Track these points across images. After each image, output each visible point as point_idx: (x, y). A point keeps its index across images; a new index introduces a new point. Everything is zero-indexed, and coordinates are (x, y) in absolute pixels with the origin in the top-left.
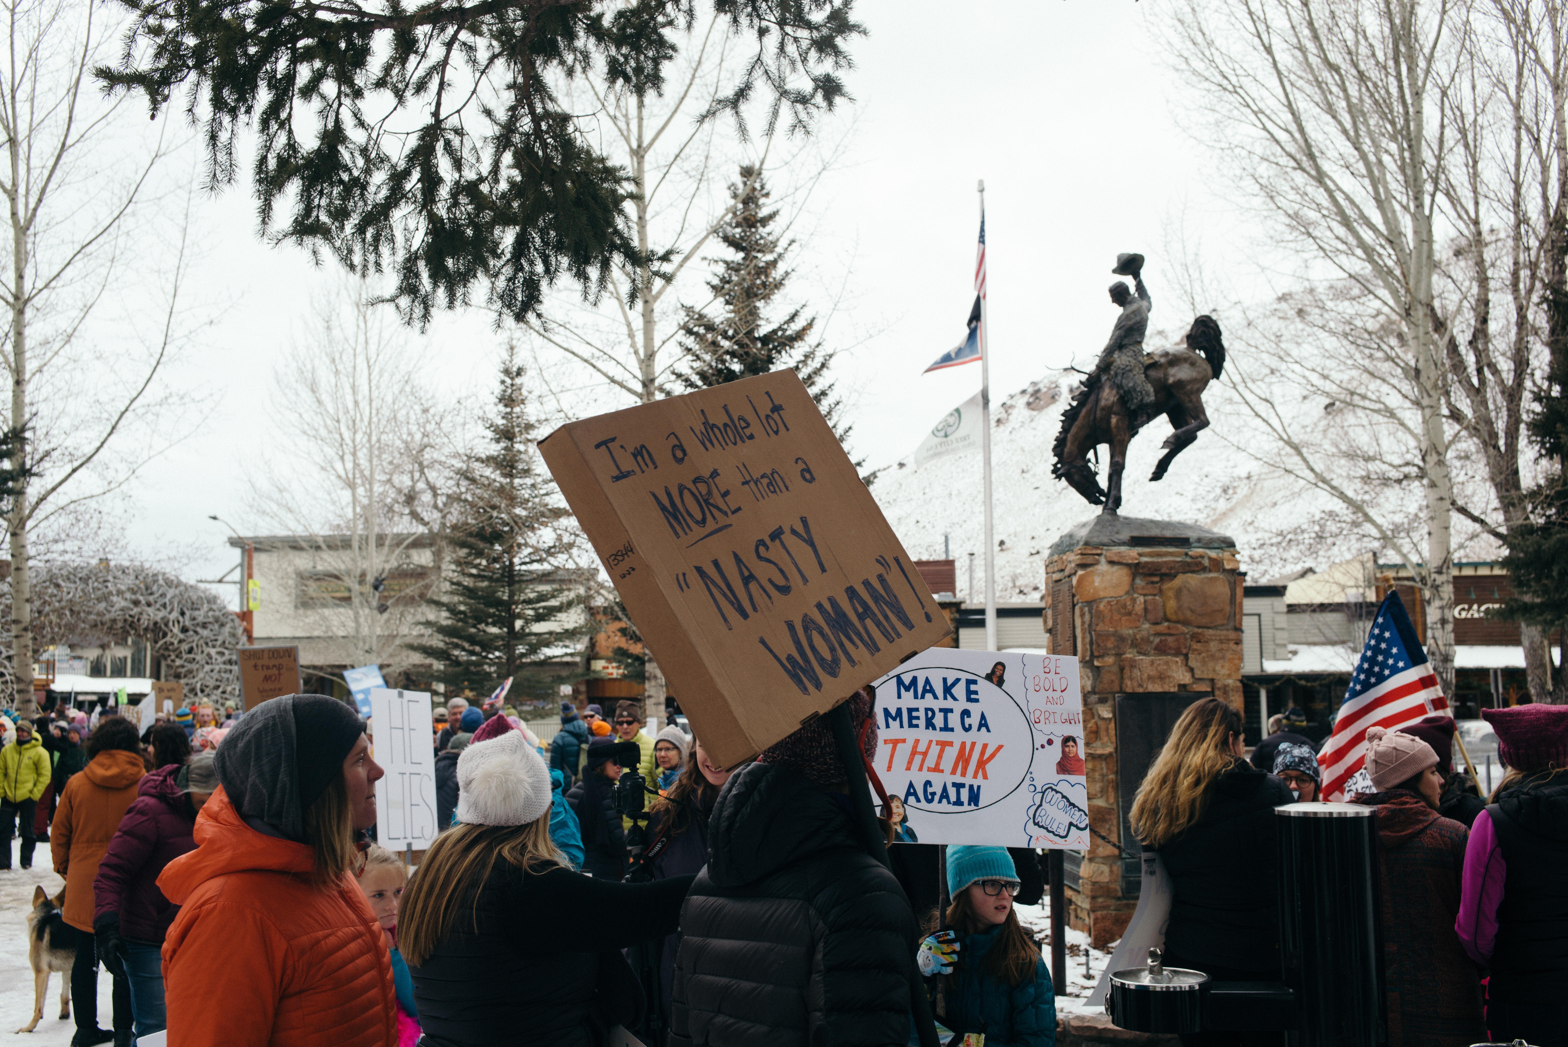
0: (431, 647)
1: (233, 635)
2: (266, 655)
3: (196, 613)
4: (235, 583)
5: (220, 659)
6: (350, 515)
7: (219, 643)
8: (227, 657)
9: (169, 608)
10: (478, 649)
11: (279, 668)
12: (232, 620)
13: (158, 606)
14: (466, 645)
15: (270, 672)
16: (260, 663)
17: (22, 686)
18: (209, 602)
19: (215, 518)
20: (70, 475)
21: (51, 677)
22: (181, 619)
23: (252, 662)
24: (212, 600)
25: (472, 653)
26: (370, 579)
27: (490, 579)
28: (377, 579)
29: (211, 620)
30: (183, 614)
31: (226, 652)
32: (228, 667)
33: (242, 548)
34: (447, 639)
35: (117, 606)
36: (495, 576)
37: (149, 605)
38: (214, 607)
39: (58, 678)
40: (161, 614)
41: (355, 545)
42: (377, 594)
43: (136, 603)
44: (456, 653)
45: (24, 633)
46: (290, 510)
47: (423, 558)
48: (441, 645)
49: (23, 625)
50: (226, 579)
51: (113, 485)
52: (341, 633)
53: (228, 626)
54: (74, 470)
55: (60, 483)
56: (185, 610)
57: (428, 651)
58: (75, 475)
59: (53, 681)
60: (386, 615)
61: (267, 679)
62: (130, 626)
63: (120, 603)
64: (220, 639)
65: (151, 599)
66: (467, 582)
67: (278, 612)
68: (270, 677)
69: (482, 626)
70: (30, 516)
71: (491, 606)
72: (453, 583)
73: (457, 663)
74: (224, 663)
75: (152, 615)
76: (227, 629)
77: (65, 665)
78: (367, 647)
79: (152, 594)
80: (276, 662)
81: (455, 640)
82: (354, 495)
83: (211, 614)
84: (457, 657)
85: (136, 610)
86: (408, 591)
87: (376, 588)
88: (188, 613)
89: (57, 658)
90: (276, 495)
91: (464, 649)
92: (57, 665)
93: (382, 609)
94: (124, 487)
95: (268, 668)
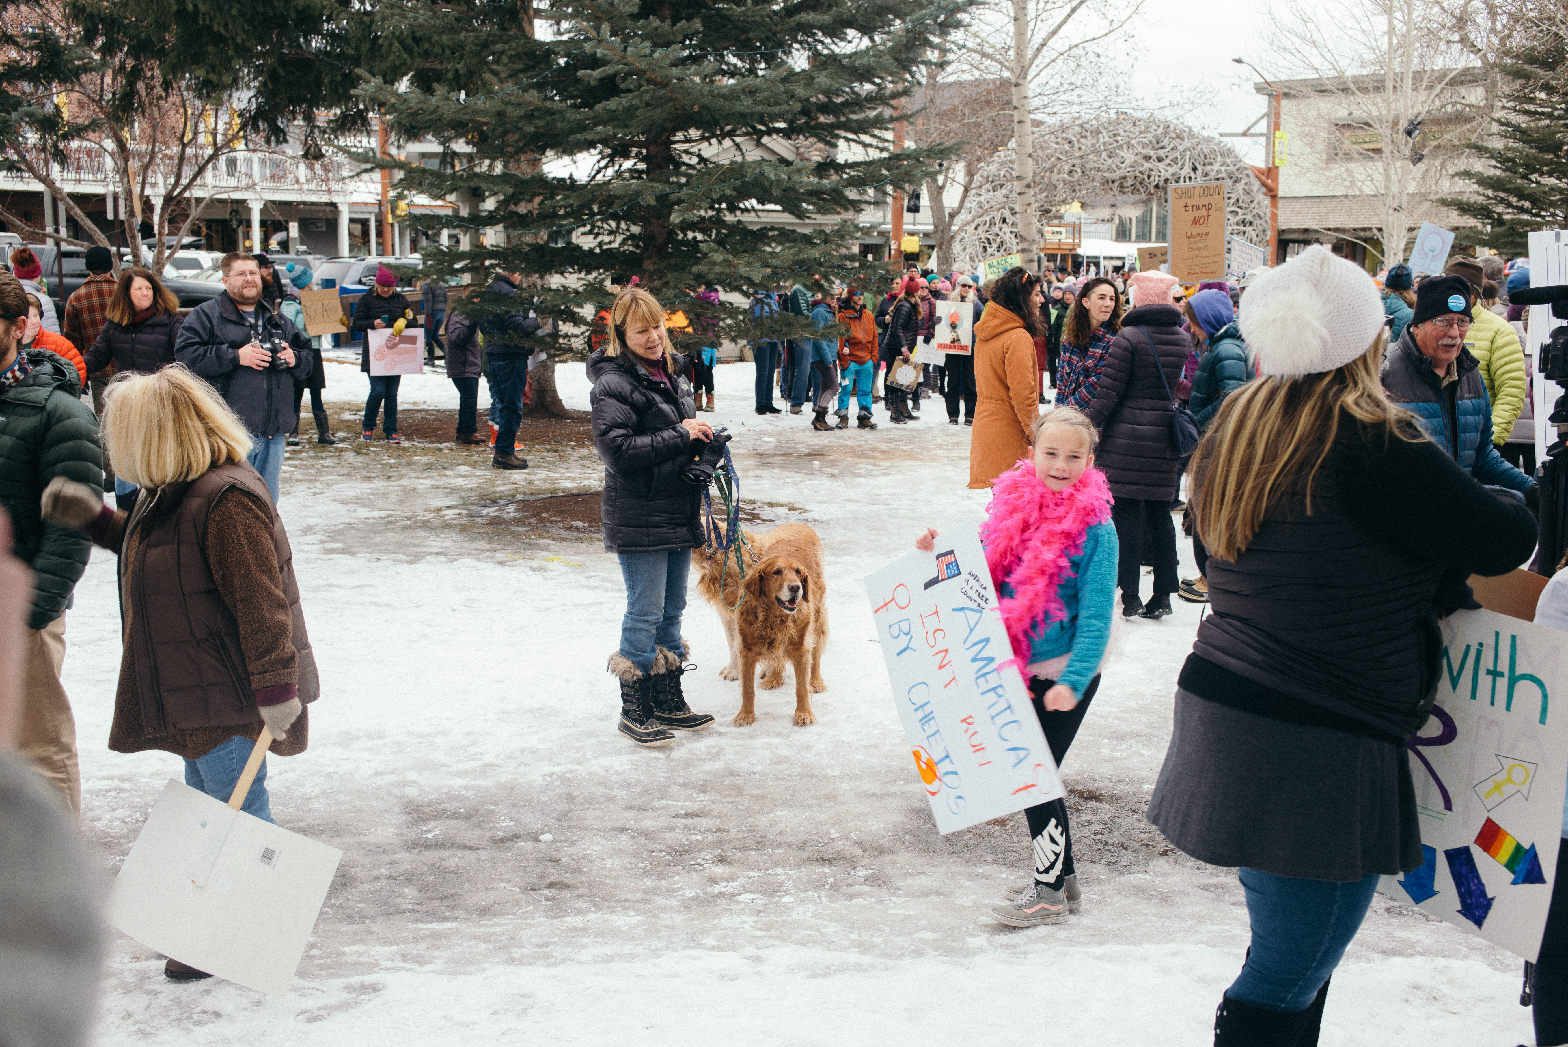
0: (1468, 204)
1: (1247, 192)
2: (1196, 193)
3: (1208, 168)
4: (1262, 135)
5: (1233, 219)
6: (1385, 47)
7: (1232, 201)
8: (1240, 217)
9: (1180, 164)
10: (1527, 204)
11: (1208, 208)
12: (1248, 175)
13: (1168, 161)
14: (1513, 200)
15: (1199, 214)
16: (1190, 202)
17: (1024, 245)
18: (1222, 155)
19: (1239, 61)
20: (1069, 16)
21: (1077, 241)
22: (1192, 175)
23: (1183, 202)
24: (1228, 153)
25: (1522, 210)
26: (1403, 124)
27: (1550, 116)
28: (1411, 123)
29: (1224, 175)
30: (1194, 169)
31: (1239, 210)
32: (1242, 228)
33: (1270, 95)
34: (1490, 193)
35: (1127, 163)
36: (1556, 113)
37: (1160, 160)
38: (1228, 161)
39: (1084, 242)
40: (1171, 170)
41: (1390, 85)
42: (1411, 141)
43: (1148, 158)
44: (1500, 209)
45: (1026, 190)
46: (1314, 44)
47: (1475, 96)
48: (1480, 199)
49: (1025, 182)
50: (1252, 131)
51: (1115, 26)
52: (1368, 190)
53: (1243, 182)
54: (1073, 10)
55: (1060, 26)
56: (1197, 164)
57: (1464, 208)
58: (1074, 16)
59: (1079, 246)
60: (1422, 166)
61: (1196, 221)
62: (1141, 183)
63: (1130, 157)
64: (1234, 196)
65: (1161, 153)
66: (1522, 121)
67: (1296, 165)
68: (1200, 219)
69: (1534, 177)
70: (1030, 65)
71: (1548, 151)
72: (1502, 124)
73: (1499, 222)
74: (1237, 224)
75: (1165, 171)
76: (1241, 186)
77: (1092, 228)
78: (1395, 205)
79: (1162, 148)
80: (1205, 201)
81: (1502, 195)
82: (1390, 23)
83: (1223, 168)
84: (1499, 214)
85: (1147, 165)
86: (1448, 136)
87: (1409, 133)
88: (1200, 168)
89: (1083, 221)
90: (1300, 28)
91: (1509, 205)
92: (1083, 229)
93: (1417, 158)
94: (1127, 26)
95: (1198, 209)
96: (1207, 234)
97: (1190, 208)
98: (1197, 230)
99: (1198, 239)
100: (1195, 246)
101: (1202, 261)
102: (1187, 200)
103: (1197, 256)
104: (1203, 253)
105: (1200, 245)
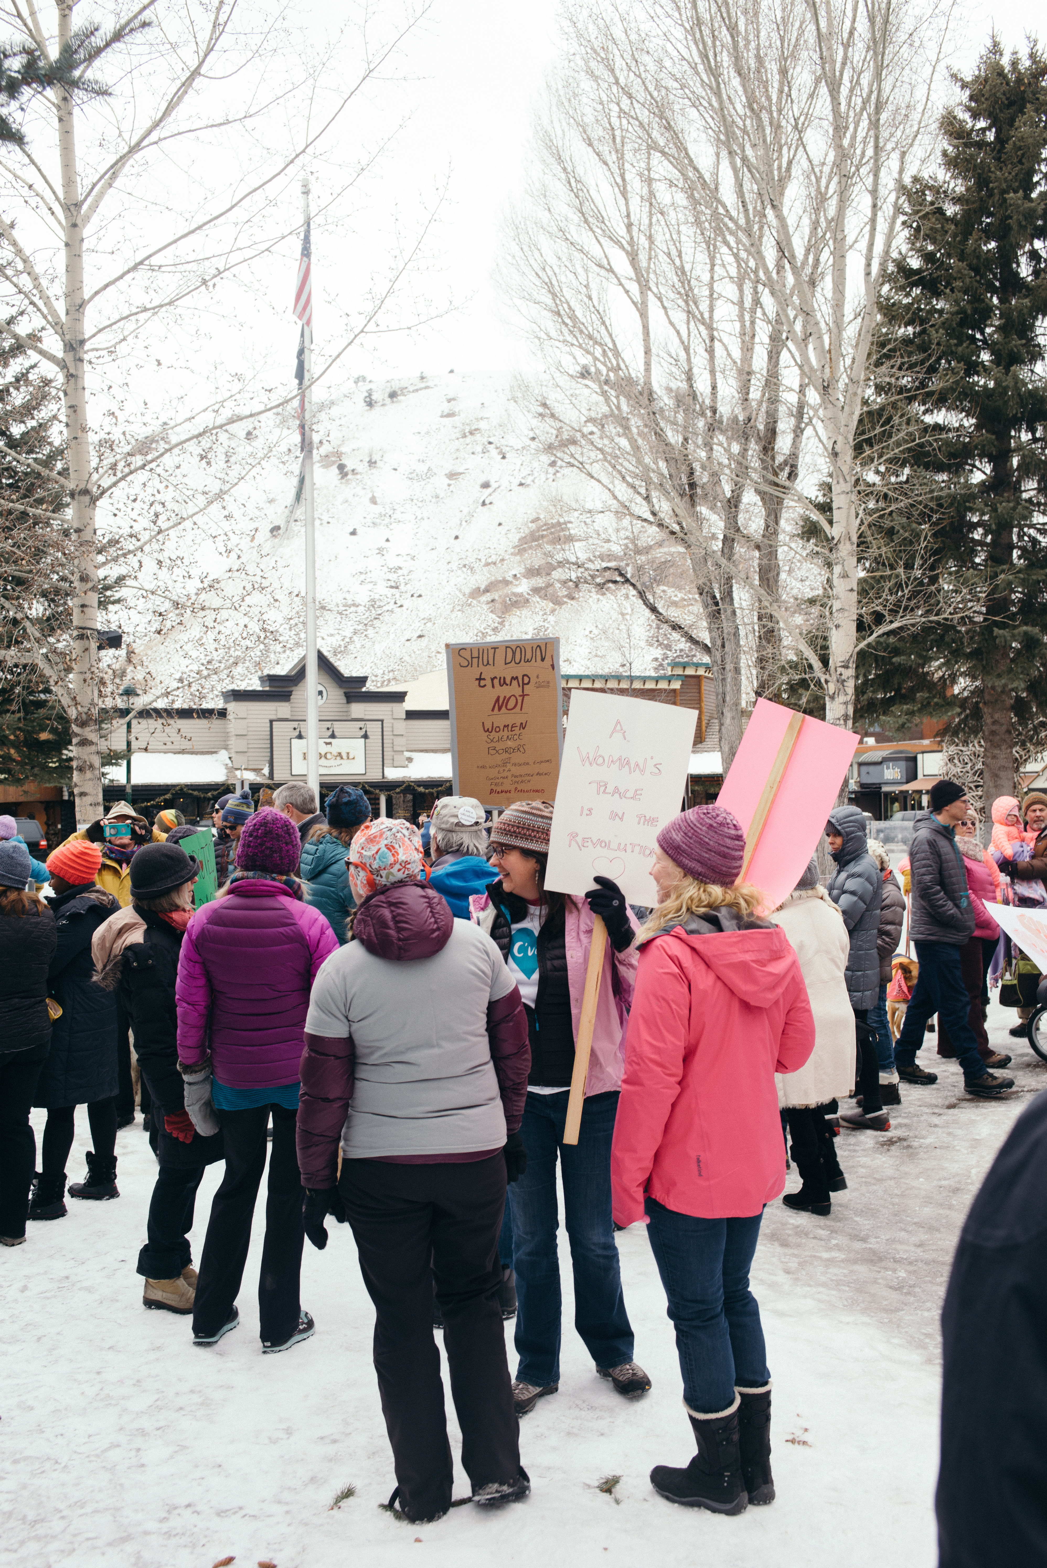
2: (500, 656)
11: (524, 681)
15: (505, 692)
16: (488, 673)
23: (475, 672)
61: (500, 704)
68: (507, 700)
80: (518, 671)
95: (503, 683)
96: (523, 726)
97: (488, 682)
98: (503, 718)
99: (506, 733)
100: (500, 746)
101: (516, 770)
102: (482, 668)
103: (505, 764)
104: (517, 757)
105: (510, 744)
